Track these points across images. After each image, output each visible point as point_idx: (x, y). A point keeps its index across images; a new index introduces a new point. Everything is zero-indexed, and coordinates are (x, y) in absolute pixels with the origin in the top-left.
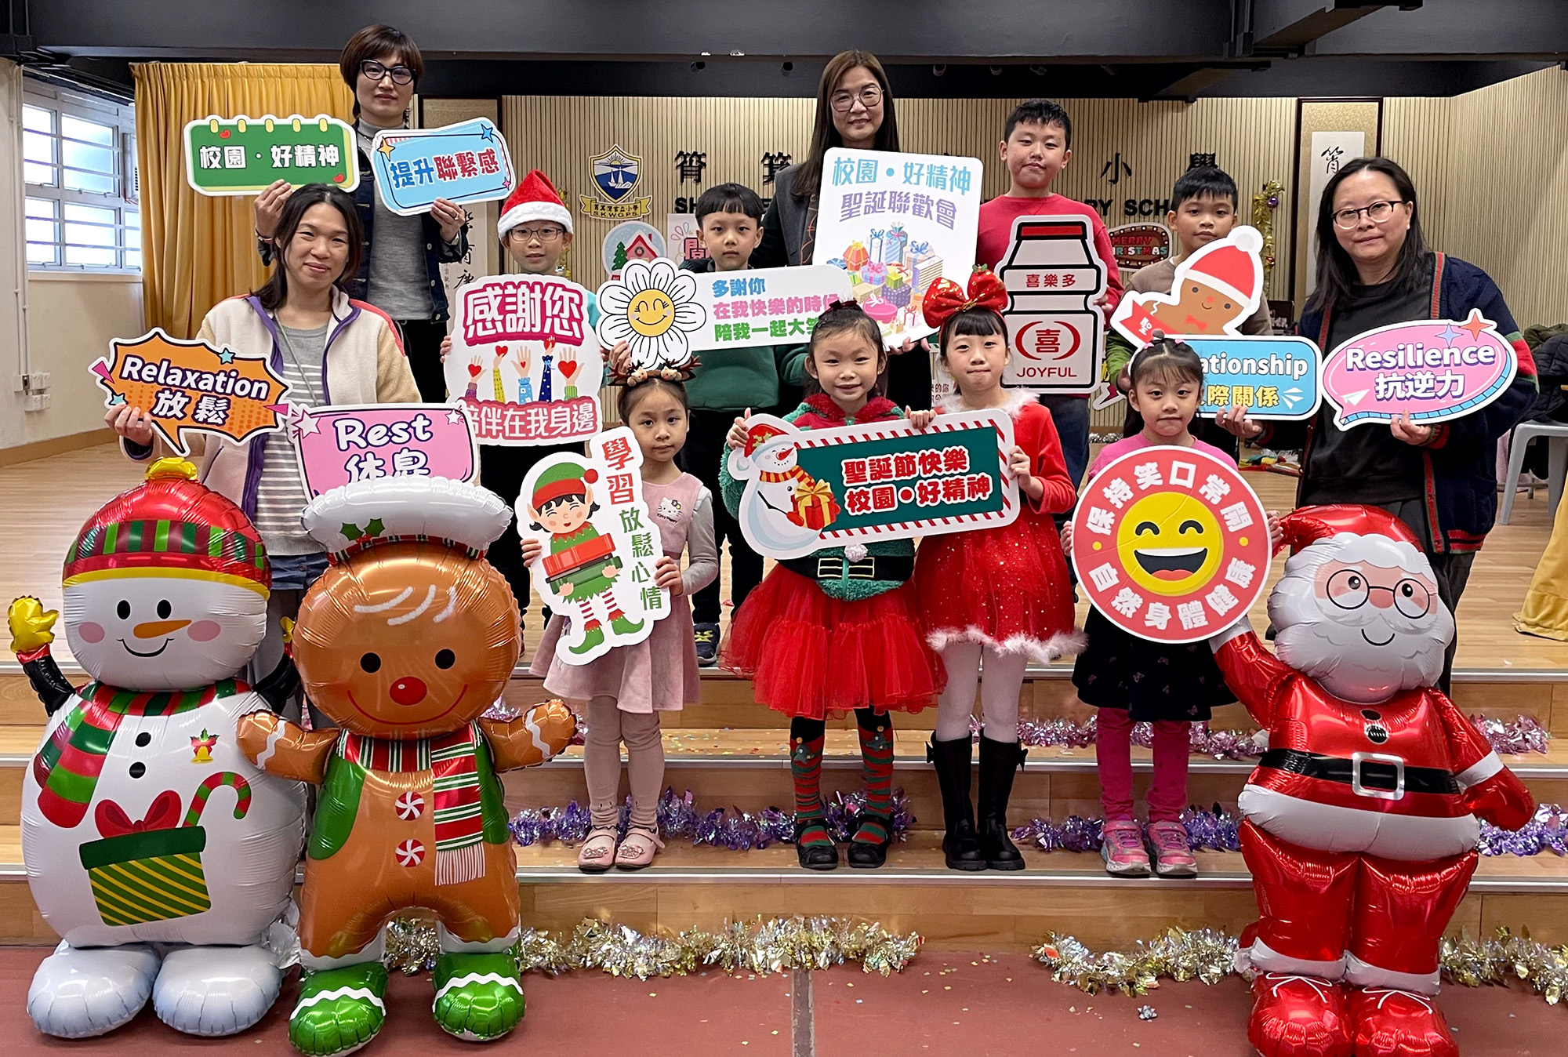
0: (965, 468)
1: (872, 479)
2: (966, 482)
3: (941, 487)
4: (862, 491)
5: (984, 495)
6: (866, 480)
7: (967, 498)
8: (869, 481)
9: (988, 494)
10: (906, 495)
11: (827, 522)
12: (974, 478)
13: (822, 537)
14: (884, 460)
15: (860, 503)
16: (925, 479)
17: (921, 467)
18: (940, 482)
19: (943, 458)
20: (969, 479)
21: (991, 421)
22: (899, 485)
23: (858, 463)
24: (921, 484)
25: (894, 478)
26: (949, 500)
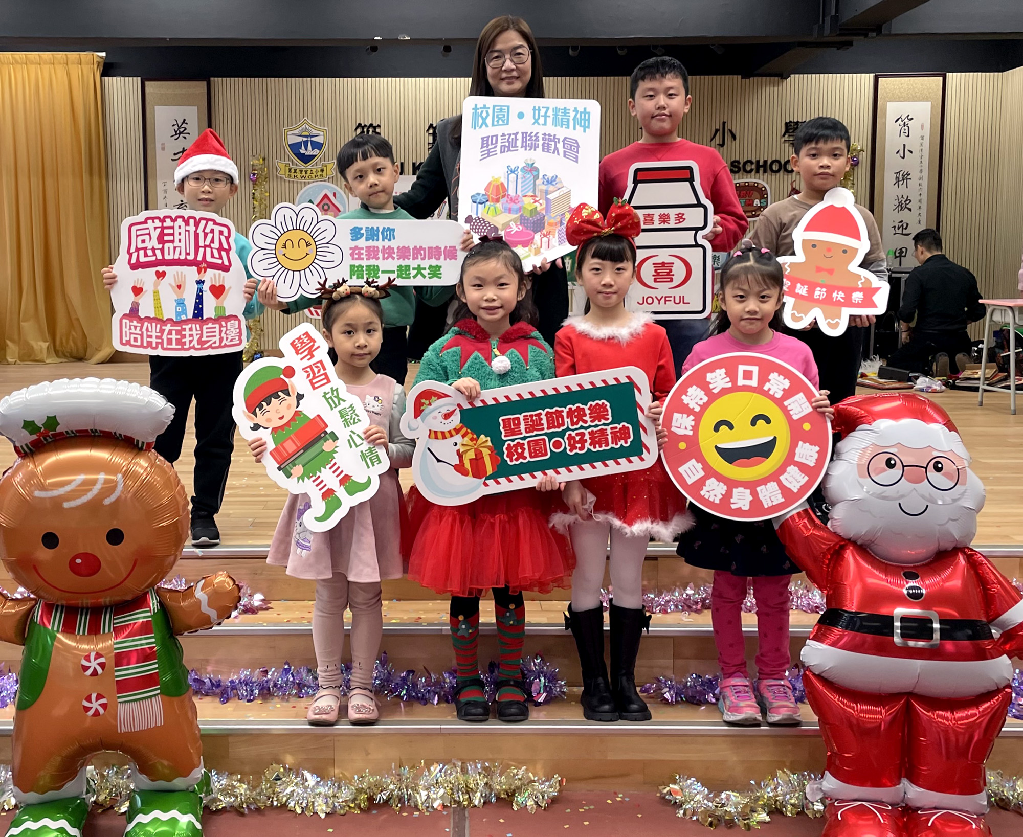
0: (608, 419)
1: (527, 432)
2: (609, 431)
3: (587, 437)
4: (518, 443)
5: (626, 442)
6: (521, 434)
7: (611, 445)
8: (524, 434)
9: (629, 441)
10: (557, 445)
11: (489, 471)
12: (616, 428)
13: (486, 485)
14: (536, 415)
15: (517, 453)
16: (573, 430)
17: (569, 420)
18: (586, 432)
19: (588, 412)
20: (612, 428)
21: (628, 377)
22: (551, 436)
23: (514, 419)
24: (570, 435)
25: (546, 431)
26: (595, 447)
